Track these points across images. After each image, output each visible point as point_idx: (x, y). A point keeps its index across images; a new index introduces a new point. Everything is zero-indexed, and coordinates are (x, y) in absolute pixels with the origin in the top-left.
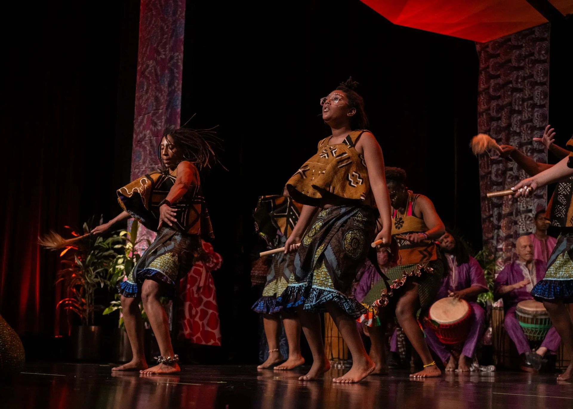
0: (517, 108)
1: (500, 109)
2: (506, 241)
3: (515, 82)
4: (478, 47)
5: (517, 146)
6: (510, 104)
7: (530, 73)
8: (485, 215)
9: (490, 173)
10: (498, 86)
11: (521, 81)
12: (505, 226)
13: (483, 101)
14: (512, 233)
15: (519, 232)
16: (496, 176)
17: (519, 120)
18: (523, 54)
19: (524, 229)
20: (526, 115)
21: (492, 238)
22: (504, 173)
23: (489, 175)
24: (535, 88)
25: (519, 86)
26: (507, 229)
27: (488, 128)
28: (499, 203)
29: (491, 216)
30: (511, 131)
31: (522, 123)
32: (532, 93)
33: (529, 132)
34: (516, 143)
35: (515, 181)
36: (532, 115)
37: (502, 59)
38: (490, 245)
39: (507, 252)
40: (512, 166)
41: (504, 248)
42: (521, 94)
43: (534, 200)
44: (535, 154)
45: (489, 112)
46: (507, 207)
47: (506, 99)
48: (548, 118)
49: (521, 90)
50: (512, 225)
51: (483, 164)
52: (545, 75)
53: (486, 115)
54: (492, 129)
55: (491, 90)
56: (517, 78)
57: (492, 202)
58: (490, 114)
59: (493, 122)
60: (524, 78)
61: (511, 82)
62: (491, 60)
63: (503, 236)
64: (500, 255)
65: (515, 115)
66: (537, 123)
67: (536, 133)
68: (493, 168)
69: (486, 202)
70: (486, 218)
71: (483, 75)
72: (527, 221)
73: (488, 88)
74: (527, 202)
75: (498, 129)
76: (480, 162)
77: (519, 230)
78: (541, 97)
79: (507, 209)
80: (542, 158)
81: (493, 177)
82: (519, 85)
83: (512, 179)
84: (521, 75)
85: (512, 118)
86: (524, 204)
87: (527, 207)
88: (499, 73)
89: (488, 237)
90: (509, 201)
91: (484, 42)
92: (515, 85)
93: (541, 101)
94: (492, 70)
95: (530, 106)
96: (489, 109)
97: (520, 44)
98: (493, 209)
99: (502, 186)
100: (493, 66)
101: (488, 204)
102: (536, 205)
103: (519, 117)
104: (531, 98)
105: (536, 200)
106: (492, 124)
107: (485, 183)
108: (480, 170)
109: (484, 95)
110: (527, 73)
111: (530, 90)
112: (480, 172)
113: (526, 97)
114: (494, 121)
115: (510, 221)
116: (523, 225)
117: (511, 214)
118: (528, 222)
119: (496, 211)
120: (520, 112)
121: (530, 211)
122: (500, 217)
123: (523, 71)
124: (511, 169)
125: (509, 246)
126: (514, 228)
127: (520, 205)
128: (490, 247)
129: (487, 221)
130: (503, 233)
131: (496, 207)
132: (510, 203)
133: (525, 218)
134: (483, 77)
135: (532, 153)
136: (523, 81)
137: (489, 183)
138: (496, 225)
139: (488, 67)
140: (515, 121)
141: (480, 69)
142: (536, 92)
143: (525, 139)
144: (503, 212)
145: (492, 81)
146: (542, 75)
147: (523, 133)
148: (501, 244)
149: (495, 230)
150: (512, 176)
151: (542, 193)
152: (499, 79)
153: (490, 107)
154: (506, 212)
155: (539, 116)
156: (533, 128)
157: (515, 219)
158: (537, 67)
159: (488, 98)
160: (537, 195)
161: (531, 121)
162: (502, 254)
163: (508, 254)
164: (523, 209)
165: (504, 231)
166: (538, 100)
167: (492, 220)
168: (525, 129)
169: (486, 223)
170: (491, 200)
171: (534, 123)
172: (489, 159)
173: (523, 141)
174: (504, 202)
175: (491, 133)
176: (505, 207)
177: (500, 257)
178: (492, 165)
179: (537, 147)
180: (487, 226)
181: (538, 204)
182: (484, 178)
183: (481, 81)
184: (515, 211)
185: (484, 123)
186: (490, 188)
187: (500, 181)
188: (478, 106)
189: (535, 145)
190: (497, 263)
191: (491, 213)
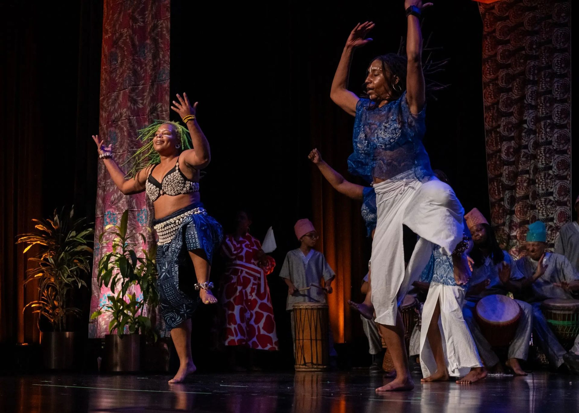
0: (531, 78)
1: (510, 79)
2: (521, 228)
4: (481, 9)
5: (533, 120)
6: (523, 73)
7: (547, 38)
8: (495, 199)
9: (500, 151)
10: (507, 53)
11: (536, 48)
12: (519, 211)
13: (489, 70)
14: (528, 219)
15: (538, 217)
16: (507, 154)
17: (534, 92)
18: (538, 17)
19: (544, 214)
20: (542, 87)
21: (504, 224)
22: (517, 151)
23: (498, 154)
24: (555, 56)
25: (534, 53)
26: (522, 214)
27: (496, 100)
28: (512, 185)
29: (502, 199)
30: (525, 103)
31: (537, 95)
32: (551, 61)
33: (548, 105)
34: (531, 117)
35: (531, 160)
36: (551, 86)
37: (512, 22)
38: (501, 231)
39: (522, 240)
40: (527, 143)
41: (518, 235)
42: (537, 62)
43: (555, 181)
44: (556, 130)
45: (497, 82)
46: (521, 189)
47: (518, 68)
48: (571, 89)
49: (536, 58)
50: (528, 209)
51: (490, 141)
52: (567, 41)
53: (493, 85)
55: (499, 58)
56: (532, 43)
57: (502, 185)
58: (497, 85)
59: (502, 94)
61: (523, 49)
62: (499, 23)
63: (517, 222)
64: (514, 243)
65: (529, 86)
66: (557, 95)
67: (557, 107)
68: (504, 146)
69: (495, 184)
70: (496, 202)
71: (488, 40)
72: (547, 205)
73: (495, 55)
74: (547, 184)
75: (509, 101)
76: (486, 139)
77: (538, 215)
78: (561, 65)
79: (522, 191)
80: (564, 135)
81: (504, 156)
82: (534, 51)
83: (527, 158)
84: (536, 40)
85: (526, 89)
86: (544, 186)
87: (547, 190)
88: (508, 38)
89: (498, 224)
91: (488, 2)
92: (528, 52)
93: (562, 70)
94: (500, 35)
95: (548, 75)
96: (497, 79)
97: (534, 5)
98: (504, 191)
99: (514, 166)
100: (500, 30)
101: (498, 186)
102: (558, 186)
104: (549, 67)
105: (557, 181)
106: (501, 97)
107: (493, 162)
108: (487, 147)
109: (490, 64)
110: (543, 39)
111: (548, 57)
112: (486, 150)
113: (543, 65)
114: (503, 92)
115: (526, 205)
116: (543, 210)
117: (526, 197)
118: (549, 206)
119: (507, 194)
120: (535, 83)
121: (551, 194)
122: (513, 200)
123: (538, 36)
124: (526, 147)
126: (531, 213)
127: (539, 187)
128: (501, 234)
129: (497, 205)
130: (517, 219)
131: (508, 190)
132: (525, 184)
133: (545, 201)
134: (487, 43)
135: (552, 129)
136: (539, 46)
137: (498, 162)
138: (508, 210)
139: (494, 31)
140: (530, 92)
141: (485, 33)
142: (556, 59)
143: (543, 113)
144: (517, 195)
145: (500, 47)
146: (562, 40)
147: (540, 106)
148: (515, 231)
149: (506, 216)
150: (526, 155)
151: (565, 174)
152: (509, 45)
153: (498, 76)
154: (521, 195)
155: (559, 87)
156: (553, 101)
157: (532, 203)
158: (556, 31)
159: (495, 67)
160: (559, 175)
161: (550, 92)
162: (516, 242)
163: (524, 242)
164: (543, 192)
165: (518, 217)
166: (558, 68)
167: (503, 204)
168: (543, 102)
169: (495, 208)
170: (501, 181)
171: (553, 96)
172: (498, 135)
173: (541, 116)
174: (518, 184)
175: (500, 106)
176: (520, 189)
177: (514, 245)
178: (501, 142)
179: (558, 122)
180: (497, 211)
181: (561, 186)
182: (492, 157)
183: (486, 47)
184: (532, 194)
185: (491, 95)
186: (500, 169)
187: (512, 160)
188: (483, 76)
189: (556, 120)
190: (511, 252)
191: (502, 196)
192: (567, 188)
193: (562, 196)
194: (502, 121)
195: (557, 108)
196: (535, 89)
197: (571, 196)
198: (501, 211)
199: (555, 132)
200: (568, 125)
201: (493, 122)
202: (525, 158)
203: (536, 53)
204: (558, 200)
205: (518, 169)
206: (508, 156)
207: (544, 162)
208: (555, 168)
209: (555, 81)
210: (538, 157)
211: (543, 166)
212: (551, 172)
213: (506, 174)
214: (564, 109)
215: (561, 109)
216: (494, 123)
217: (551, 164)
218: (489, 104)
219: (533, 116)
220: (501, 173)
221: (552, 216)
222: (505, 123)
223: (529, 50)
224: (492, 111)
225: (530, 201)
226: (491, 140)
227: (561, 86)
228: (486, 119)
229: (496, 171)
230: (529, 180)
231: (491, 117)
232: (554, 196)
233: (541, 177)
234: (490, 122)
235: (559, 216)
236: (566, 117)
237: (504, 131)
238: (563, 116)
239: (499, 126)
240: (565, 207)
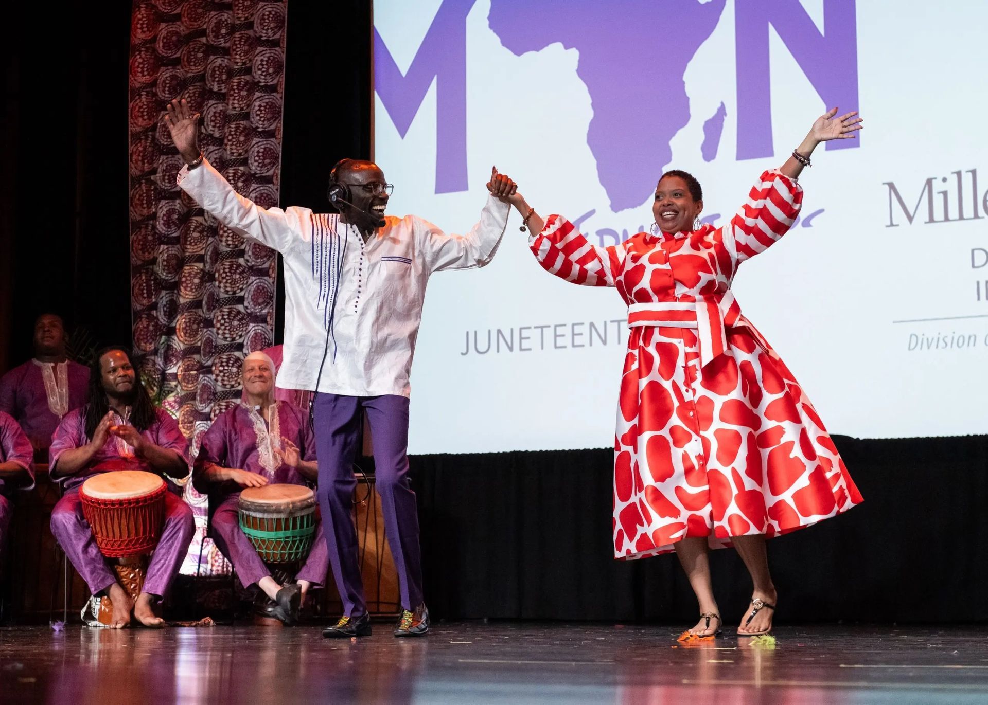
0: (216, 89)
1: (178, 85)
2: (186, 360)
3: (214, 34)
6: (202, 78)
7: (246, 19)
8: (141, 305)
9: (154, 216)
10: (174, 38)
11: (226, 34)
12: (183, 328)
13: (141, 66)
14: (199, 344)
15: (216, 341)
16: (168, 224)
17: (219, 113)
19: (227, 336)
20: (234, 105)
21: (155, 352)
22: (184, 219)
23: (151, 222)
24: (257, 52)
25: (222, 42)
26: (188, 335)
27: (152, 123)
28: (173, 280)
29: (154, 306)
30: (202, 133)
31: (226, 119)
32: (250, 60)
33: (242, 139)
35: (209, 237)
36: (248, 106)
38: (150, 365)
39: (188, 383)
41: (179, 373)
42: (226, 60)
43: (248, 278)
44: (254, 186)
45: (154, 90)
46: (188, 289)
47: (193, 68)
48: (282, 114)
49: (226, 52)
50: (199, 326)
51: (137, 196)
52: (279, 27)
53: (147, 95)
54: (159, 125)
55: (160, 45)
56: (219, 25)
57: (156, 279)
58: (155, 94)
60: (233, 29)
61: (203, 33)
63: (178, 350)
64: (172, 388)
65: (211, 102)
66: (258, 122)
67: (257, 143)
68: (161, 208)
69: (144, 278)
70: (143, 310)
71: (143, 11)
72: (233, 320)
73: (154, 40)
74: (234, 282)
76: (131, 193)
77: (216, 338)
78: (268, 69)
79: (190, 293)
80: (268, 195)
81: (161, 227)
83: (201, 232)
84: (226, 20)
85: (205, 108)
86: (228, 285)
87: (234, 293)
88: (178, 11)
89: (145, 351)
90: (194, 277)
92: (211, 40)
93: (269, 79)
95: (245, 86)
96: (154, 84)
98: (158, 292)
99: (178, 246)
101: (148, 281)
102: (253, 287)
103: (220, 107)
104: (248, 71)
105: (252, 278)
107: (140, 237)
108: (131, 208)
109: (143, 56)
110: (239, 19)
111: (246, 53)
112: (130, 213)
113: (236, 67)
115: (196, 319)
116: (225, 329)
117: (197, 304)
118: (236, 323)
119: (164, 298)
120: (222, 97)
121: (241, 300)
122: (173, 310)
123: (231, 12)
125: (192, 370)
126: (205, 333)
127: (219, 287)
128: (150, 370)
129: (144, 316)
130: (178, 344)
131: (166, 289)
132: (196, 281)
133: (230, 312)
134: (141, 15)
136: (231, 32)
137: (150, 238)
138: (165, 325)
140: (212, 114)
142: (259, 58)
143: (232, 154)
144: (182, 301)
145: (163, 25)
146: (272, 25)
147: (229, 141)
148: (175, 364)
149: (160, 337)
151: (266, 265)
152: (178, 23)
153: (156, 80)
154: (188, 300)
155: (262, 108)
156: (250, 132)
157: (207, 316)
158: (262, 7)
159: (151, 61)
160: (255, 268)
161: (246, 116)
162: (176, 386)
163: (190, 386)
164: (226, 296)
165: (182, 339)
166: (262, 75)
167: (155, 315)
168: (233, 133)
169: (141, 321)
170: (154, 273)
171: (251, 122)
172: (153, 188)
173: (229, 157)
174: (184, 279)
175: (158, 135)
176: (186, 290)
177: (172, 392)
178: (158, 200)
179: (258, 172)
180: (144, 327)
181: (258, 287)
182: (140, 228)
183: (138, 23)
184: (208, 298)
185: (143, 112)
186: (153, 249)
187: (174, 235)
188: (130, 76)
189: (254, 167)
190: (167, 404)
191: (154, 300)
192: (267, 291)
193: (259, 304)
194: (160, 161)
195: (258, 145)
196: (221, 108)
197: (274, 306)
198: (151, 328)
199: (252, 188)
200: (275, 178)
201: (144, 164)
202: (198, 232)
203: (225, 42)
204: (252, 313)
205: (184, 252)
206: (169, 227)
207: (230, 242)
208: (250, 253)
209: (255, 97)
210: (221, 232)
211: (229, 249)
212: (241, 261)
213: (164, 260)
214: (270, 149)
215: (265, 149)
216: (146, 165)
217: (243, 247)
218: (138, 129)
219: (215, 156)
220: (154, 257)
221: (240, 341)
222: (165, 165)
223: (214, 37)
224: (143, 141)
225: (203, 312)
226: (140, 196)
227: (265, 107)
228: (131, 155)
229: (146, 254)
230: (203, 274)
231: (141, 154)
232: (246, 304)
233: (224, 269)
234: (140, 163)
235: (252, 342)
236: (273, 164)
237: (164, 180)
238: (267, 161)
239: (154, 171)
240: (264, 325)
